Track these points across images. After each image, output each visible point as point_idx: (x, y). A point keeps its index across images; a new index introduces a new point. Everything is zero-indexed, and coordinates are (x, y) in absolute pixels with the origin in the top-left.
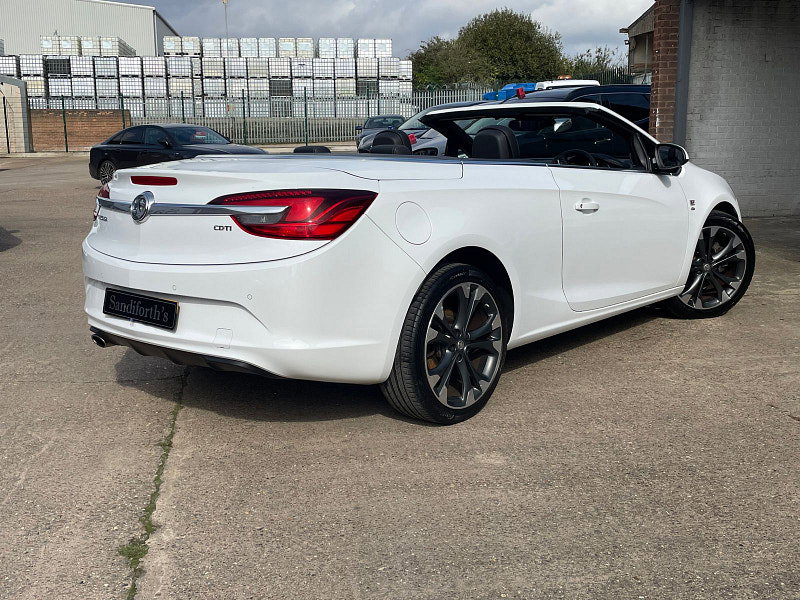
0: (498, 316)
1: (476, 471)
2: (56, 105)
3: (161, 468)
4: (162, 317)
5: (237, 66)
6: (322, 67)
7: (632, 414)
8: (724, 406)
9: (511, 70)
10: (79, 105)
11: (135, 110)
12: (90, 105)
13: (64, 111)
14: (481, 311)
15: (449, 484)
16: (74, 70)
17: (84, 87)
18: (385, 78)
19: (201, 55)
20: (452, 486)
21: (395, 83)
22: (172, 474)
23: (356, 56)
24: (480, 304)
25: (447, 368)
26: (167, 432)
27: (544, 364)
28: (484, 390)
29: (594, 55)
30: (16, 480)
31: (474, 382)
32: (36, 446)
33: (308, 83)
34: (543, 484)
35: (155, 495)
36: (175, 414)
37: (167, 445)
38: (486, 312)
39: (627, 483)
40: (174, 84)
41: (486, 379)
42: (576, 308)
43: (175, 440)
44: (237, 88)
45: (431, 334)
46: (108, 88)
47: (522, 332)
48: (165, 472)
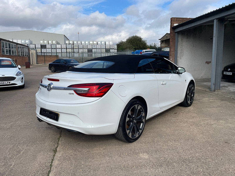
0: (144, 113)
1: (140, 161)
2: (43, 54)
3: (53, 160)
4: (54, 117)
5: (81, 46)
6: (98, 47)
7: (178, 138)
8: (201, 135)
9: (136, 47)
10: (48, 54)
11: (60, 55)
12: (50, 54)
13: (44, 56)
14: (140, 111)
15: (133, 166)
16: (47, 47)
17: (49, 51)
18: (111, 49)
19: (74, 44)
20: (135, 167)
21: (114, 50)
22: (56, 163)
23: (105, 44)
24: (139, 110)
25: (131, 127)
26: (56, 146)
27: (153, 121)
28: (140, 133)
29: (153, 44)
30: (11, 165)
31: (138, 130)
32: (19, 152)
33: (96, 50)
34: (160, 166)
35: (50, 172)
36: (59, 139)
37: (55, 151)
38: (141, 112)
39: (183, 165)
40: (68, 50)
41: (141, 129)
42: (161, 108)
43: (58, 149)
44: (81, 51)
45: (127, 119)
46: (54, 51)
47: (149, 116)
48: (53, 162)
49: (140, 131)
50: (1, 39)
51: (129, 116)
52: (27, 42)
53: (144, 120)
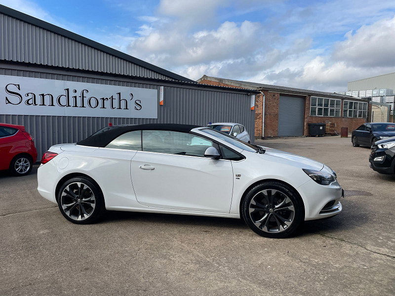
0: (94, 196)
14: (90, 193)
25: (72, 206)
28: (86, 218)
31: (81, 213)
41: (88, 215)
49: (86, 216)
50: (310, 94)
51: (66, 191)
52: (381, 92)
53: (93, 205)
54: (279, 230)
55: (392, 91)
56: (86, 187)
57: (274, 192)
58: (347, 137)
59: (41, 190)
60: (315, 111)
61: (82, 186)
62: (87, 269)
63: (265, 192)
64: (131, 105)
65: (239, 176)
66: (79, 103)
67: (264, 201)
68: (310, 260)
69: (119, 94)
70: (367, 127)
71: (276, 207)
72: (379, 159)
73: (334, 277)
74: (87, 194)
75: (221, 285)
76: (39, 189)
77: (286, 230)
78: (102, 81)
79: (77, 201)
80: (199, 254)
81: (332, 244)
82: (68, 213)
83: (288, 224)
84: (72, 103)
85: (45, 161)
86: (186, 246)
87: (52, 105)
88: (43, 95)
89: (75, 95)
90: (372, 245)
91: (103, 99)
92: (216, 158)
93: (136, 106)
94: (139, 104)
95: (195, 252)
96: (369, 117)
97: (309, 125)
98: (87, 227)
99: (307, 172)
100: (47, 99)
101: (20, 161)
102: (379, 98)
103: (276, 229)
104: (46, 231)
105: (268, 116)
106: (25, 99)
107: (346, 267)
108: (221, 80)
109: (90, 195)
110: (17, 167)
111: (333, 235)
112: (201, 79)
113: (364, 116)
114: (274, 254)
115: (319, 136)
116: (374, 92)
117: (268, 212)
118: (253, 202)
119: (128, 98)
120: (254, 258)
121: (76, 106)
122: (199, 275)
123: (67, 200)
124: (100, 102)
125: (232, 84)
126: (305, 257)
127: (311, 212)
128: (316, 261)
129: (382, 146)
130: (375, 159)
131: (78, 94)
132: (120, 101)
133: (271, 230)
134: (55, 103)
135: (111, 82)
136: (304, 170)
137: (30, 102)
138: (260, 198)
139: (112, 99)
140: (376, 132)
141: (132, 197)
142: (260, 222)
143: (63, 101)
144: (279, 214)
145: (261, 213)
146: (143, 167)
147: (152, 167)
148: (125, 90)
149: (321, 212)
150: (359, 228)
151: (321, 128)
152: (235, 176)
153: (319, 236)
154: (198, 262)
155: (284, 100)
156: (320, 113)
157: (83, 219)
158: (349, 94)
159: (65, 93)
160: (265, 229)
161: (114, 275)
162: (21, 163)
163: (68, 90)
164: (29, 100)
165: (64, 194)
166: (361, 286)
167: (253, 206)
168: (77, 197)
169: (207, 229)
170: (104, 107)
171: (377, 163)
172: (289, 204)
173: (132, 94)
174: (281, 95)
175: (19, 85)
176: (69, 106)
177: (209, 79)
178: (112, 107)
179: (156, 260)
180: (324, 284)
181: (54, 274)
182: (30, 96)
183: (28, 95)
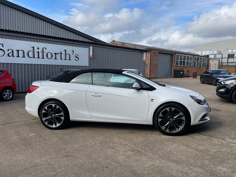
16: (235, 56)
49: (58, 125)
50: (176, 53)
51: (45, 110)
52: (215, 52)
53: (63, 118)
54: (176, 131)
55: (221, 51)
56: (58, 107)
57: (173, 109)
58: (196, 78)
59: (28, 109)
60: (178, 63)
61: (55, 106)
62: (67, 156)
63: (168, 109)
64: (73, 57)
65: (153, 100)
66: (41, 56)
67: (167, 114)
68: (197, 148)
69: (65, 50)
70: (209, 73)
71: (174, 118)
72: (222, 90)
73: (214, 157)
74: (58, 111)
75: (151, 163)
76: (26, 108)
77: (180, 131)
78: (54, 43)
79: (52, 116)
80: (132, 146)
81: (206, 139)
82: (46, 123)
83: (181, 128)
84: (36, 55)
85: (30, 92)
86: (123, 141)
87: (24, 57)
88: (18, 51)
89: (38, 50)
90: (229, 138)
91: (55, 53)
92: (138, 89)
93: (76, 59)
94: (77, 56)
95: (130, 145)
96: (208, 66)
97: (175, 71)
98: (59, 131)
99: (192, 97)
100: (21, 53)
101: (6, 92)
102: (213, 55)
103: (174, 130)
104: (34, 134)
105: (152, 65)
106: (7, 53)
107: (218, 151)
108: (123, 43)
109: (60, 112)
110: (4, 95)
111: (205, 133)
112: (111, 42)
113: (205, 66)
114: (176, 145)
115: (180, 78)
116: (211, 52)
117: (169, 121)
118: (161, 115)
119: (71, 53)
120: (165, 147)
121: (39, 58)
122: (136, 158)
123: (45, 115)
124: (54, 55)
125: (130, 46)
126: (193, 146)
127: (195, 120)
128: (201, 148)
129: (224, 83)
130: (220, 90)
131: (40, 50)
132: (66, 55)
133: (171, 131)
134: (26, 55)
135: (60, 43)
136: (190, 96)
137: (10, 55)
138: (165, 113)
139: (61, 54)
140: (214, 75)
141: (87, 113)
142: (165, 127)
143: (31, 54)
144: (176, 122)
145: (165, 122)
146: (94, 95)
147: (99, 95)
148: (69, 49)
149: (200, 121)
150: (219, 129)
151: (182, 73)
152: (150, 100)
153: (197, 134)
154: (133, 150)
155: (161, 56)
156: (181, 64)
157: (56, 126)
158: (196, 53)
159: (32, 49)
160: (168, 131)
161: (85, 159)
162: (7, 93)
163: (33, 47)
164: (9, 53)
165: (44, 111)
166: (230, 161)
167: (160, 117)
168: (52, 113)
169: (132, 131)
170: (56, 59)
171: (221, 93)
172: (182, 116)
173: (73, 51)
174: (159, 53)
175: (3, 44)
176: (34, 57)
177: (116, 43)
178: (61, 59)
179: (108, 150)
180: (209, 161)
181: (47, 160)
182: (10, 51)
183: (8, 50)
